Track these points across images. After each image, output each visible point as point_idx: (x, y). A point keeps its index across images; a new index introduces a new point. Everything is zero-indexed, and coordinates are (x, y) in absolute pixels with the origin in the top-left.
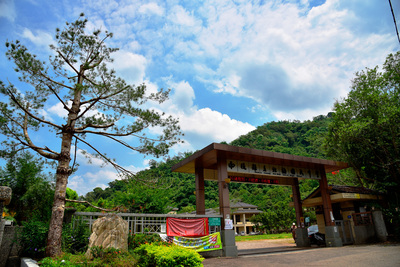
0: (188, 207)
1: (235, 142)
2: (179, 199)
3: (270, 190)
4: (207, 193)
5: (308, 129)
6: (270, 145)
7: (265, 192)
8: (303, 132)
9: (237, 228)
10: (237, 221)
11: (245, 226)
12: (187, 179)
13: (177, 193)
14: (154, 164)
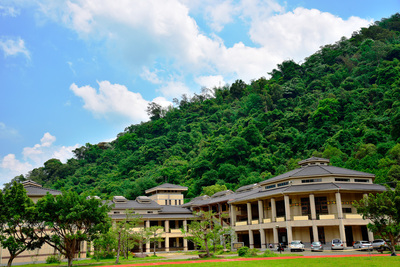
0: (216, 187)
1: (312, 60)
2: (201, 170)
4: (255, 159)
6: (390, 58)
7: (382, 152)
10: (319, 212)
11: (342, 224)
12: (217, 134)
13: (196, 162)
14: (156, 112)
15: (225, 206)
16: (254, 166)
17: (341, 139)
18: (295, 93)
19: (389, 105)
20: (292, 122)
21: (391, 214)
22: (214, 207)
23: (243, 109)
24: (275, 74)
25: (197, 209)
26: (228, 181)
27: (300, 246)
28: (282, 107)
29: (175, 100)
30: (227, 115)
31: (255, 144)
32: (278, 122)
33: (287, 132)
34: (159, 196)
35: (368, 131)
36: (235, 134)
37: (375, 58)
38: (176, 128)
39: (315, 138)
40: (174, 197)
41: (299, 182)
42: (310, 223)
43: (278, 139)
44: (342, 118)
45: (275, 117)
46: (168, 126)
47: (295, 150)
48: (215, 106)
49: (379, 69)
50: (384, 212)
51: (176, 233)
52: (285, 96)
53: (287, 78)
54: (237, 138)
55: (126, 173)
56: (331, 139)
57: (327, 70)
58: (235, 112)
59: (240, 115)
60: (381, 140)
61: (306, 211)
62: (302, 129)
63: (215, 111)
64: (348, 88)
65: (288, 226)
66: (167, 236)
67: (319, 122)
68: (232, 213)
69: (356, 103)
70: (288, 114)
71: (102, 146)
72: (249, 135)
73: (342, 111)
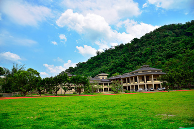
0: (116, 74)
1: (143, 38)
2: (111, 69)
3: (167, 62)
4: (127, 66)
5: (189, 26)
6: (164, 37)
7: (163, 63)
8: (185, 29)
9: (147, 85)
10: (147, 80)
11: (153, 83)
12: (116, 59)
13: (110, 67)
14: (98, 53)
15: (120, 79)
16: (127, 68)
17: (151, 60)
18: (138, 47)
19: (165, 50)
20: (137, 55)
21: (167, 80)
22: (117, 79)
23: (123, 52)
24: (132, 42)
25: (111, 80)
26: (119, 72)
27: (142, 90)
28: (135, 51)
29: (104, 50)
30: (119, 54)
31: (127, 62)
32: (133, 55)
33: (136, 58)
34: (101, 77)
35: (159, 57)
36: (121, 59)
37: (160, 37)
38: (104, 58)
39: (144, 59)
40: (105, 77)
41: (141, 72)
42: (144, 84)
43: (133, 60)
44: (152, 54)
45: (132, 54)
46: (102, 57)
47: (138, 63)
48: (115, 51)
49: (162, 40)
50: (166, 80)
51: (106, 87)
52: (135, 48)
53: (136, 43)
54: (122, 60)
55: (90, 70)
56: (149, 60)
57: (147, 40)
58: (121, 53)
59: (122, 53)
60: (162, 60)
61: (143, 80)
62: (140, 57)
63: (115, 52)
64: (153, 45)
65: (138, 84)
66: (104, 88)
67: (145, 55)
68: (122, 81)
69: (155, 50)
70: (136, 53)
71: (84, 63)
72: (125, 59)
73: (152, 52)
